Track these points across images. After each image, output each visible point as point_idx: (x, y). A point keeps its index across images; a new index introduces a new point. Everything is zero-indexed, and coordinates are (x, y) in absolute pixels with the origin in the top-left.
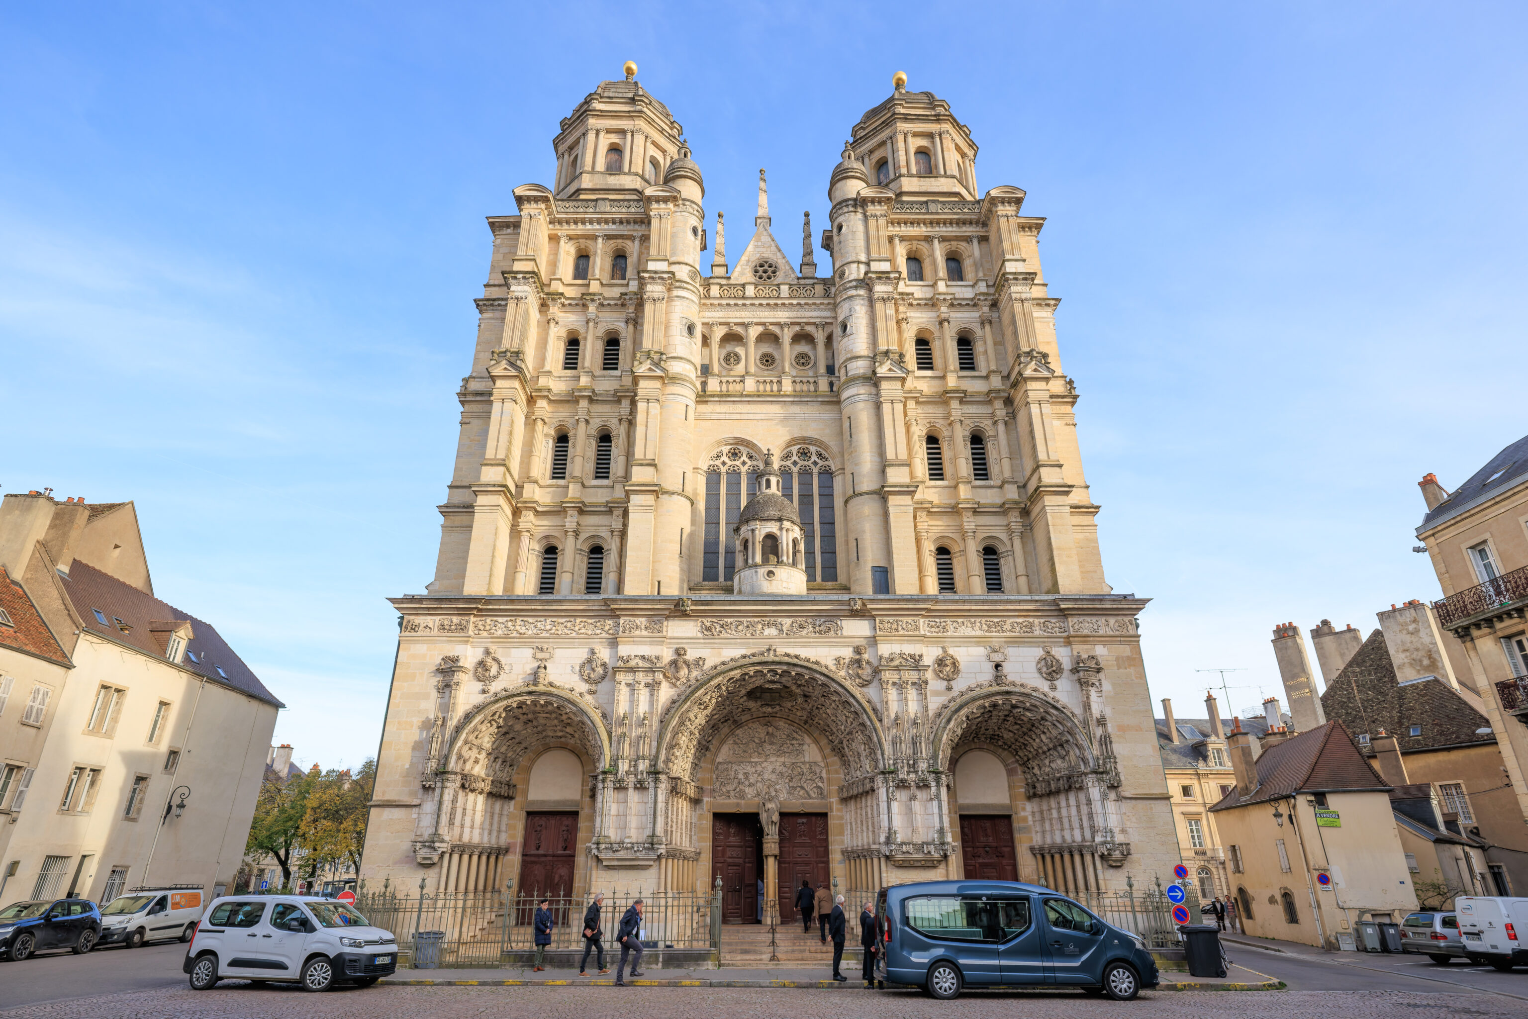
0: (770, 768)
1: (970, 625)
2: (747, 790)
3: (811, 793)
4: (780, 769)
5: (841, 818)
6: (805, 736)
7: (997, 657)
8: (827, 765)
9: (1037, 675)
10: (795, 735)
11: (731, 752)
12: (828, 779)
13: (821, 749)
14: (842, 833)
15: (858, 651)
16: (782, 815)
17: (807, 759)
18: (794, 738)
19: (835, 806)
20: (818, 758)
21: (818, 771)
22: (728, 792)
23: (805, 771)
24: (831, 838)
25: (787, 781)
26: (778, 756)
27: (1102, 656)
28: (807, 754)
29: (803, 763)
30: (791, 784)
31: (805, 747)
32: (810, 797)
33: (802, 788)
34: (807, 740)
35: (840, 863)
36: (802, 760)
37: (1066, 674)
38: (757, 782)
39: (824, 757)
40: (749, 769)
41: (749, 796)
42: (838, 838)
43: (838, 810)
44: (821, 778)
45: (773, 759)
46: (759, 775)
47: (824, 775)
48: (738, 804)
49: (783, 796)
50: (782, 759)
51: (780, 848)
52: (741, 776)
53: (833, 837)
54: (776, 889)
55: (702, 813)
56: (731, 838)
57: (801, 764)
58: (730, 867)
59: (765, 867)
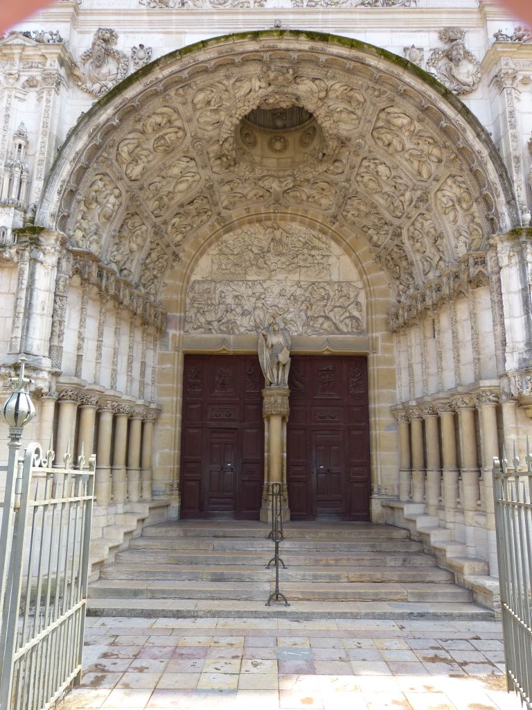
0: (276, 290)
2: (239, 320)
3: (341, 326)
4: (290, 290)
5: (391, 361)
6: (333, 244)
8: (367, 284)
10: (316, 243)
11: (215, 267)
12: (369, 305)
13: (357, 262)
14: (391, 383)
15: (449, 36)
16: (295, 356)
17: (335, 278)
18: (314, 248)
19: (380, 344)
20: (353, 275)
21: (352, 295)
22: (209, 323)
23: (332, 294)
24: (373, 392)
25: (304, 307)
26: (290, 272)
28: (334, 270)
29: (328, 283)
30: (309, 313)
31: (332, 260)
32: (342, 333)
33: (327, 318)
34: (335, 249)
35: (388, 428)
36: (328, 279)
38: (255, 308)
39: (362, 272)
40: (242, 289)
41: (242, 330)
42: (384, 391)
43: (386, 349)
44: (358, 304)
45: (281, 276)
46: (259, 298)
47: (362, 299)
48: (224, 341)
49: (296, 330)
50: (296, 277)
51: (291, 405)
52: (229, 300)
53: (376, 390)
54: (282, 466)
55: (165, 352)
56: (216, 391)
57: (325, 284)
58: (215, 435)
59: (266, 433)
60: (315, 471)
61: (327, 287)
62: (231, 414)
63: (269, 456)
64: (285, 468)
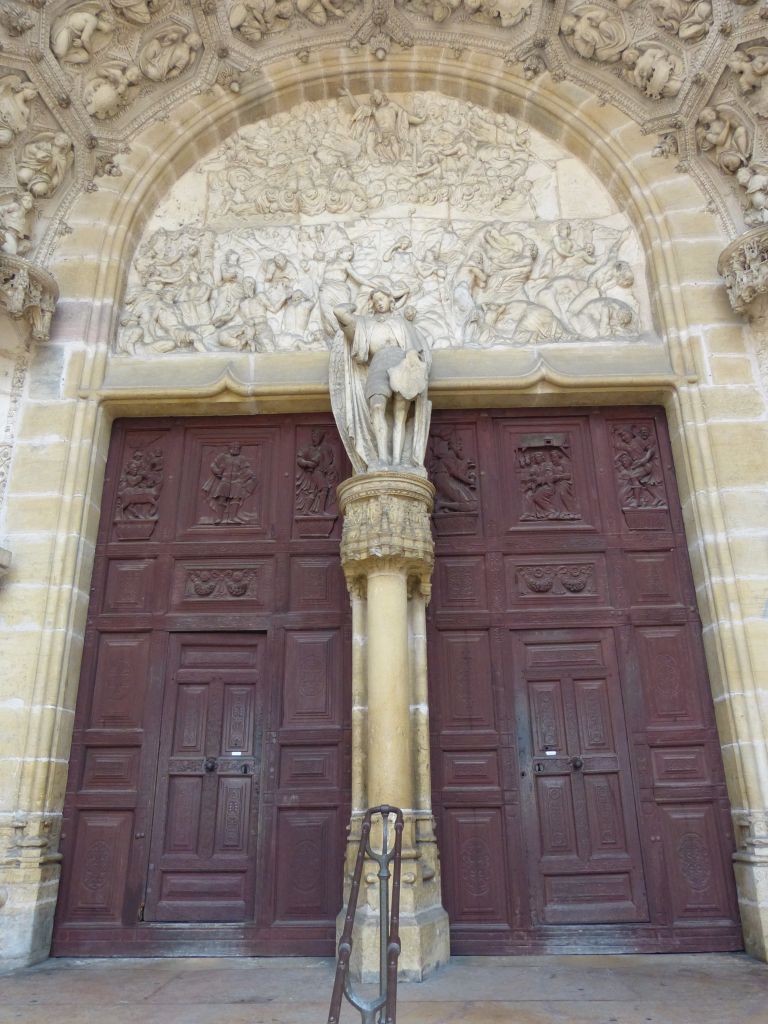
0: (386, 240)
2: (276, 321)
4: (425, 239)
6: (535, 135)
8: (645, 209)
10: (491, 133)
11: (216, 200)
12: (655, 263)
13: (605, 169)
17: (548, 212)
18: (484, 144)
19: (706, 357)
20: (597, 199)
21: (601, 247)
23: (543, 246)
26: (420, 198)
28: (544, 194)
29: (530, 224)
31: (536, 171)
32: (579, 339)
33: (534, 305)
39: (621, 193)
40: (289, 245)
44: (620, 266)
45: (396, 210)
47: (632, 252)
48: (228, 368)
50: (438, 212)
53: (713, 489)
54: (415, 751)
55: (45, 402)
56: (204, 519)
58: (193, 655)
59: (357, 638)
60: (529, 770)
61: (529, 233)
62: (245, 588)
63: (365, 715)
64: (424, 756)
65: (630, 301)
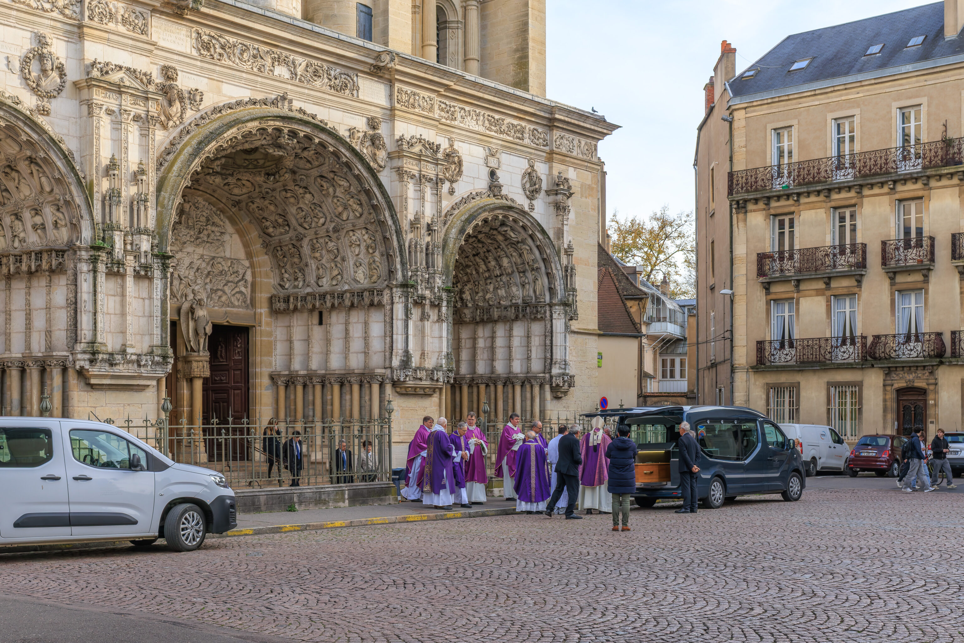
0: (187, 262)
1: (475, 118)
3: (234, 300)
4: (197, 263)
5: (270, 334)
6: (227, 222)
7: (493, 163)
8: (253, 265)
9: (521, 191)
10: (215, 219)
12: (253, 283)
13: (247, 243)
14: (269, 354)
15: (373, 123)
16: (215, 327)
17: (228, 255)
18: (214, 224)
19: (262, 319)
20: (241, 254)
21: (241, 272)
23: (226, 269)
24: (256, 359)
25: (206, 280)
26: (196, 245)
27: (572, 180)
28: (227, 247)
29: (224, 258)
31: (226, 237)
32: (234, 306)
33: (224, 292)
34: (230, 228)
35: (267, 389)
36: (222, 254)
37: (543, 193)
39: (249, 255)
42: (265, 358)
43: (268, 324)
44: (245, 281)
45: (190, 249)
47: (248, 277)
50: (200, 251)
57: (221, 260)
61: (223, 263)
63: (191, 411)
65: (246, 292)
